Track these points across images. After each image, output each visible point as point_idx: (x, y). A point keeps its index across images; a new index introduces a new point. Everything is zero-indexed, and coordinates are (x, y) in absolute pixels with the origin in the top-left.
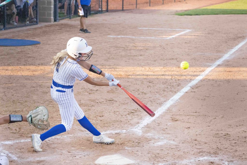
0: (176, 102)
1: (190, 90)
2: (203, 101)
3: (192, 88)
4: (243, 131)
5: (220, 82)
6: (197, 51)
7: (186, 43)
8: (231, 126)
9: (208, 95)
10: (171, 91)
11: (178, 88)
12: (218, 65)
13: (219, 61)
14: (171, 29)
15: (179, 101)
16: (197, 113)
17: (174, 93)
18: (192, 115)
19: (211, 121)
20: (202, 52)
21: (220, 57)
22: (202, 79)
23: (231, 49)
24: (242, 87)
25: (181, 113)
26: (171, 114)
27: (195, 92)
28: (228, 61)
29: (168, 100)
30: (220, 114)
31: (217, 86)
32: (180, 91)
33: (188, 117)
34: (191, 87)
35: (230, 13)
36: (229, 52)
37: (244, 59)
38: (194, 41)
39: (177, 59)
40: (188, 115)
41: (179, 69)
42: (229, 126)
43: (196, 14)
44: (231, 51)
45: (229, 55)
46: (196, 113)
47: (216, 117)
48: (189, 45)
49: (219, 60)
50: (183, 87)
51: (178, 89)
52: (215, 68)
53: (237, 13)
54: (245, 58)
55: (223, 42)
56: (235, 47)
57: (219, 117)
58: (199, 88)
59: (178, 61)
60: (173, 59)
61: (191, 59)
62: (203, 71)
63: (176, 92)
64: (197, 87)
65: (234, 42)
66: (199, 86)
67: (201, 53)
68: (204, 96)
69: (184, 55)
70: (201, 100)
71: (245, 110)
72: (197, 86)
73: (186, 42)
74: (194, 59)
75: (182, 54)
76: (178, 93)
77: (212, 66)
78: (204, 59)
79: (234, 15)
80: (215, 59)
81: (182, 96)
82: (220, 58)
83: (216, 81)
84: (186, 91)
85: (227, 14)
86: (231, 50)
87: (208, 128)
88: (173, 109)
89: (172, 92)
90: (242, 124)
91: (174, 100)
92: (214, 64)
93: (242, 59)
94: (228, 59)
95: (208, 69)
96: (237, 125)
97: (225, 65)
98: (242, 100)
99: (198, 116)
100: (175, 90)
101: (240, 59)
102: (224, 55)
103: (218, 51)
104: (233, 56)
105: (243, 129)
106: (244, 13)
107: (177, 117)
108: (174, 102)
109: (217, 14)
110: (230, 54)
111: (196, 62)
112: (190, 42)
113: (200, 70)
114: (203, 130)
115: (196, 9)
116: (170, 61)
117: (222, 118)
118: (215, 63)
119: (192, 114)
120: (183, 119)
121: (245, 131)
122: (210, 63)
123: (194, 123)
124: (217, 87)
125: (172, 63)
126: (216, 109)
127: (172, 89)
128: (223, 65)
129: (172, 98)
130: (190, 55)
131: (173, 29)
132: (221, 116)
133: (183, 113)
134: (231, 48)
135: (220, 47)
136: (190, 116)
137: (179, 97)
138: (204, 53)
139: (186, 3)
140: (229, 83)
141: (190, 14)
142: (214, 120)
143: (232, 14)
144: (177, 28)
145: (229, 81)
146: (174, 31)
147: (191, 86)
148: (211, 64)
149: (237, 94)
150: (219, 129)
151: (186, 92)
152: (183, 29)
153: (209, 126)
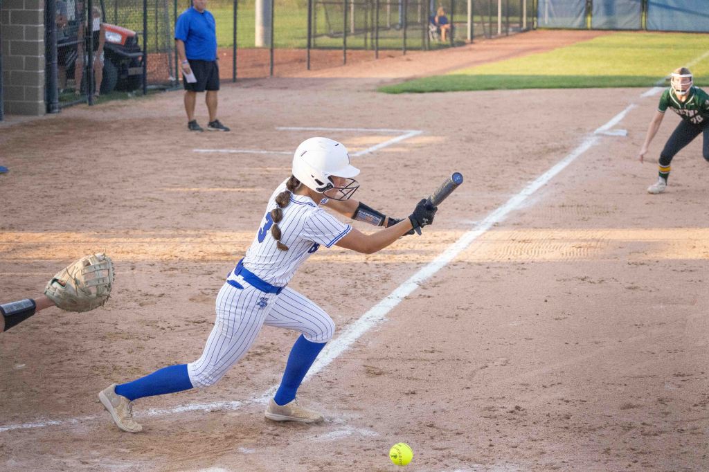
0: (378, 325)
1: (415, 291)
2: (451, 320)
3: (423, 286)
4: (562, 399)
5: (498, 271)
7: (406, 166)
8: (529, 388)
9: (467, 306)
10: (364, 295)
11: (385, 286)
12: (495, 225)
13: (497, 213)
14: (367, 130)
15: (385, 322)
16: (436, 354)
17: (372, 302)
18: (422, 360)
19: (473, 373)
21: (498, 202)
22: (449, 261)
23: (529, 182)
24: (558, 282)
25: (390, 355)
26: (365, 356)
27: (429, 297)
28: (521, 214)
29: (357, 319)
30: (499, 356)
31: (491, 280)
32: (389, 294)
33: (410, 365)
34: (419, 284)
35: (527, 85)
36: (524, 190)
37: (564, 208)
38: (427, 161)
40: (410, 359)
42: (523, 387)
43: (434, 89)
44: (528, 187)
45: (525, 197)
46: (432, 352)
47: (488, 364)
48: (414, 171)
49: (497, 210)
50: (399, 285)
51: (384, 289)
52: (484, 233)
54: (566, 206)
55: (508, 163)
56: (541, 174)
57: (496, 363)
58: (441, 285)
62: (453, 241)
63: (377, 299)
64: (436, 284)
66: (442, 282)
68: (456, 307)
69: (401, 197)
70: (448, 317)
71: (567, 344)
72: (435, 281)
73: (408, 163)
75: (397, 197)
76: (383, 301)
77: (477, 227)
78: (457, 209)
79: (537, 90)
80: (485, 208)
81: (395, 307)
82: (499, 205)
84: (408, 294)
85: (519, 88)
86: (529, 184)
87: (466, 392)
88: (370, 343)
89: (367, 299)
90: (559, 382)
91: (371, 319)
92: (483, 222)
93: (560, 206)
94: (521, 207)
95: (466, 234)
96: (544, 384)
97: (514, 224)
98: (559, 316)
99: (439, 361)
100: (375, 293)
101: (552, 208)
102: (509, 198)
103: (494, 188)
104: (535, 201)
105: (560, 395)
107: (382, 365)
108: (373, 323)
109: (492, 89)
110: (527, 193)
112: (417, 163)
113: (444, 238)
114: (451, 398)
115: (433, 77)
117: (504, 365)
118: (486, 220)
119: (422, 355)
120: (397, 370)
121: (566, 399)
122: (471, 219)
123: (427, 381)
124: (491, 282)
126: (487, 342)
127: (369, 289)
128: (508, 224)
129: (368, 314)
131: (371, 128)
132: (501, 359)
133: (396, 354)
134: (530, 179)
135: (501, 176)
136: (415, 362)
137: (386, 310)
139: (408, 60)
140: (524, 271)
141: (419, 89)
142: (482, 372)
143: (533, 88)
144: (382, 128)
145: (522, 266)
147: (420, 280)
148: (475, 222)
149: (546, 301)
150: (495, 396)
151: (406, 298)
152: (399, 129)
153: (468, 388)
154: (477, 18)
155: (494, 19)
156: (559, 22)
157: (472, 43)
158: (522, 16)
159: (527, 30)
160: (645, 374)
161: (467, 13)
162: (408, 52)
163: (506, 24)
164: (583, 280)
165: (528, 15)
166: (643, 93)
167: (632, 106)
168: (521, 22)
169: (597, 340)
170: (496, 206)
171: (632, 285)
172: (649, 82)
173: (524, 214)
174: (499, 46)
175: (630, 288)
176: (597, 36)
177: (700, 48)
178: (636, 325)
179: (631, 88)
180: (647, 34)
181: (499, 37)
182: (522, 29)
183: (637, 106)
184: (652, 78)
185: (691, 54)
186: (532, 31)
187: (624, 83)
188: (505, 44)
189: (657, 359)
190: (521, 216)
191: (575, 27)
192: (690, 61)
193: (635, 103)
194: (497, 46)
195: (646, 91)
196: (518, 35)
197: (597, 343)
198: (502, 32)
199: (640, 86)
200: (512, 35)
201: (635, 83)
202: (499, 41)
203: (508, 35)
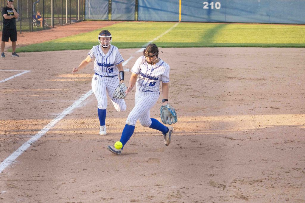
0: (12, 164)
1: (30, 147)
2: (47, 161)
3: (33, 145)
4: (102, 198)
5: (69, 137)
6: (38, 98)
7: (23, 88)
8: (86, 193)
9: (55, 154)
10: (5, 150)
11: (15, 145)
12: (67, 116)
14: (3, 70)
15: (16, 163)
16: (41, 177)
17: (9, 153)
18: (34, 180)
19: (58, 187)
20: (45, 99)
21: (69, 104)
22: (45, 133)
23: (83, 95)
25: (19, 178)
26: (6, 179)
27: (36, 150)
28: (79, 110)
29: (2, 162)
31: (66, 142)
32: (17, 149)
33: (28, 183)
34: (31, 144)
35: (81, 48)
36: (81, 98)
38: (34, 85)
39: (12, 108)
40: (28, 180)
41: (15, 121)
42: (83, 193)
43: (36, 50)
44: (83, 97)
46: (39, 177)
47: (66, 182)
48: (28, 90)
49: (68, 108)
50: (22, 145)
51: (14, 147)
52: (62, 119)
55: (72, 85)
57: (69, 181)
58: (42, 145)
59: (13, 112)
60: (6, 109)
61: (31, 108)
62: (47, 123)
63: (11, 152)
64: (39, 144)
66: (42, 143)
67: (45, 101)
68: (49, 155)
69: (21, 103)
70: (46, 160)
71: (103, 171)
72: (39, 142)
73: (24, 86)
74: (35, 108)
75: (19, 103)
76: (14, 153)
77: (58, 117)
78: (48, 108)
79: (85, 50)
80: (62, 107)
81: (20, 156)
82: (69, 106)
83: (64, 136)
84: (25, 149)
85: (77, 49)
87: (55, 195)
88: (8, 173)
89: (6, 152)
90: (100, 189)
91: (9, 161)
92: (61, 114)
94: (79, 106)
95: (53, 120)
96: (93, 191)
97: (76, 115)
98: (99, 158)
99: (42, 181)
100: (10, 149)
101: (94, 107)
102: (73, 103)
103: (66, 98)
104: (85, 103)
105: (101, 196)
107: (15, 183)
108: (10, 163)
109: (64, 50)
110: (82, 100)
111: (37, 112)
112: (29, 86)
113: (42, 122)
114: (49, 198)
115: (36, 44)
116: (3, 111)
117: (74, 182)
118: (62, 113)
119: (34, 178)
120: (22, 186)
121: (104, 198)
122: (55, 113)
123: (37, 190)
125: (5, 114)
126: (65, 171)
127: (7, 147)
128: (73, 115)
129: (7, 159)
130: (29, 103)
131: (6, 70)
132: (71, 179)
133: (21, 178)
135: (69, 92)
136: (30, 181)
137: (16, 157)
138: (47, 100)
139: (23, 36)
140: (82, 137)
141: (29, 50)
142: (63, 185)
143: (83, 49)
144: (11, 69)
145: (80, 135)
146: (8, 72)
147: (32, 142)
148: (57, 114)
149: (92, 151)
150: (70, 197)
151: (25, 151)
152: (19, 69)
153: (56, 193)
154: (56, 16)
155: (64, 16)
156: (96, 17)
157: (53, 27)
158: (77, 14)
160: (141, 185)
161: (51, 13)
162: (22, 32)
163: (70, 18)
164: (110, 141)
165: (80, 14)
166: (137, 51)
167: (131, 57)
168: (77, 17)
169: (118, 169)
170: (67, 106)
171: (133, 143)
172: (140, 46)
173: (81, 110)
174: (67, 29)
175: (133, 144)
176: (114, 24)
177: (163, 29)
178: (136, 162)
179: (131, 49)
180: (138, 22)
181: (67, 25)
182: (78, 20)
183: (134, 57)
184: (140, 44)
185: (159, 32)
186: (82, 22)
187: (128, 46)
188: (70, 28)
189: (146, 178)
190: (79, 111)
191: (103, 19)
192: (159, 35)
193: (133, 56)
194: (66, 29)
195: (138, 50)
196: (76, 24)
197: (117, 171)
198: (68, 22)
199: (135, 48)
200: (73, 24)
201: (133, 46)
202: (67, 26)
203: (70, 24)
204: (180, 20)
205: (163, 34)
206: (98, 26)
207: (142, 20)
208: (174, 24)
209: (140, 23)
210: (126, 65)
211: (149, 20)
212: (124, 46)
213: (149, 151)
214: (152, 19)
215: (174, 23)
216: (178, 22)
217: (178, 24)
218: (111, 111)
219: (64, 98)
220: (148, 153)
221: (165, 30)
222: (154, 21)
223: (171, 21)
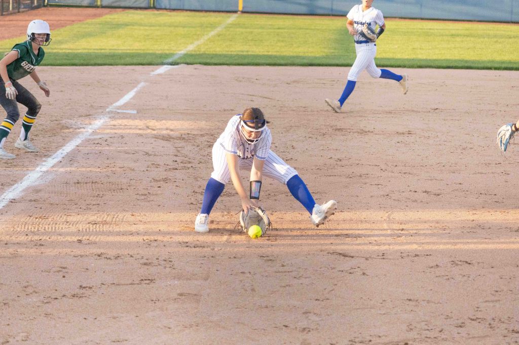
5: (16, 247)
12: (12, 202)
13: (14, 190)
21: (15, 179)
23: (44, 159)
24: (76, 258)
28: (37, 190)
30: (20, 331)
31: (10, 255)
36: (40, 167)
37: (78, 185)
44: (44, 163)
45: (41, 174)
47: (9, 340)
49: (13, 187)
53: (58, 62)
54: (81, 183)
56: (56, 152)
57: (17, 338)
65: (51, 139)
71: (85, 319)
80: (2, 185)
82: (16, 181)
83: (6, 244)
86: (45, 161)
93: (75, 183)
94: (37, 183)
97: (31, 201)
101: (68, 185)
102: (25, 175)
104: (50, 177)
106: (77, 62)
110: (43, 170)
117: (25, 340)
118: (3, 196)
124: (10, 258)
126: (8, 317)
128: (25, 200)
132: (22, 334)
134: (45, 156)
140: (42, 247)
145: (39, 243)
149: (64, 277)
159: (38, 7)
164: (99, 256)
166: (153, 71)
167: (142, 84)
169: (115, 315)
170: (12, 183)
171: (147, 261)
172: (159, 61)
173: (40, 190)
174: (11, 22)
175: (145, 264)
176: (106, 14)
177: (207, 27)
178: (152, 301)
179: (141, 66)
180: (156, 12)
181: (11, 14)
182: (33, 6)
183: (147, 84)
184: (161, 56)
185: (198, 33)
186: (43, 8)
187: (135, 61)
188: (17, 20)
189: (173, 334)
190: (36, 193)
191: (84, 5)
192: (198, 39)
193: (145, 81)
194: (9, 23)
195: (156, 69)
196: (30, 11)
197: (114, 318)
198: (13, 8)
199: (150, 64)
200: (23, 12)
201: (145, 61)
202: (11, 17)
203: (19, 12)
204: (240, 8)
205: (206, 37)
206: (73, 18)
207: (163, 7)
208: (229, 17)
209: (160, 14)
210: (131, 99)
211: (178, 8)
212: (128, 60)
213: (179, 279)
214: (184, 5)
215: (229, 14)
216: (235, 12)
217: (237, 17)
218: (101, 193)
219: (6, 165)
220: (176, 282)
221: (209, 29)
222: (187, 10)
223: (221, 10)
